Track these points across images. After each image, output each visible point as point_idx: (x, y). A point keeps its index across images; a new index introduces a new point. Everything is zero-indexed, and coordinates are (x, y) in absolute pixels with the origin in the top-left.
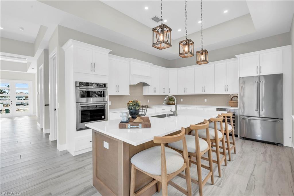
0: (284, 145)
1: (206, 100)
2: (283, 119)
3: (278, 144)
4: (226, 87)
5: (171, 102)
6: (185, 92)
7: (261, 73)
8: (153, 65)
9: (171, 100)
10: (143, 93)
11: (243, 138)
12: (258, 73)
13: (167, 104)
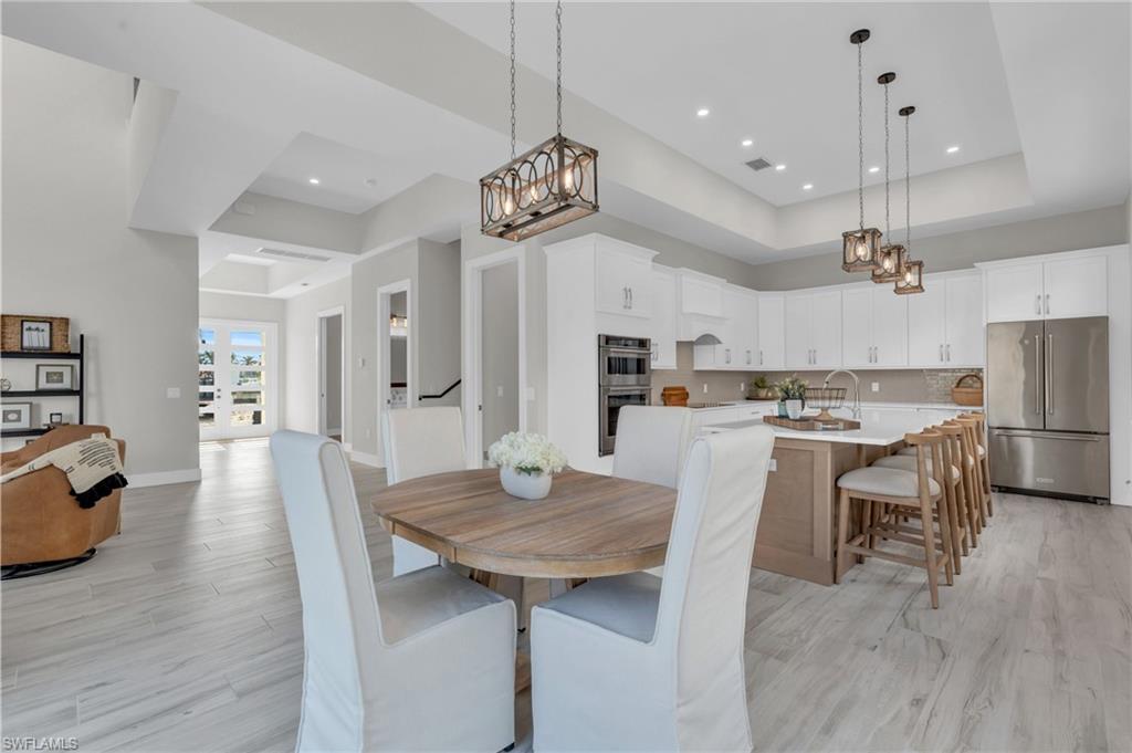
0: (1112, 502)
1: (875, 387)
2: (1108, 434)
3: (1096, 500)
4: (944, 349)
5: (763, 393)
6: (810, 362)
7: (1048, 312)
8: (729, 284)
9: (764, 387)
10: (693, 365)
11: (1000, 487)
12: (1039, 313)
13: (748, 399)
